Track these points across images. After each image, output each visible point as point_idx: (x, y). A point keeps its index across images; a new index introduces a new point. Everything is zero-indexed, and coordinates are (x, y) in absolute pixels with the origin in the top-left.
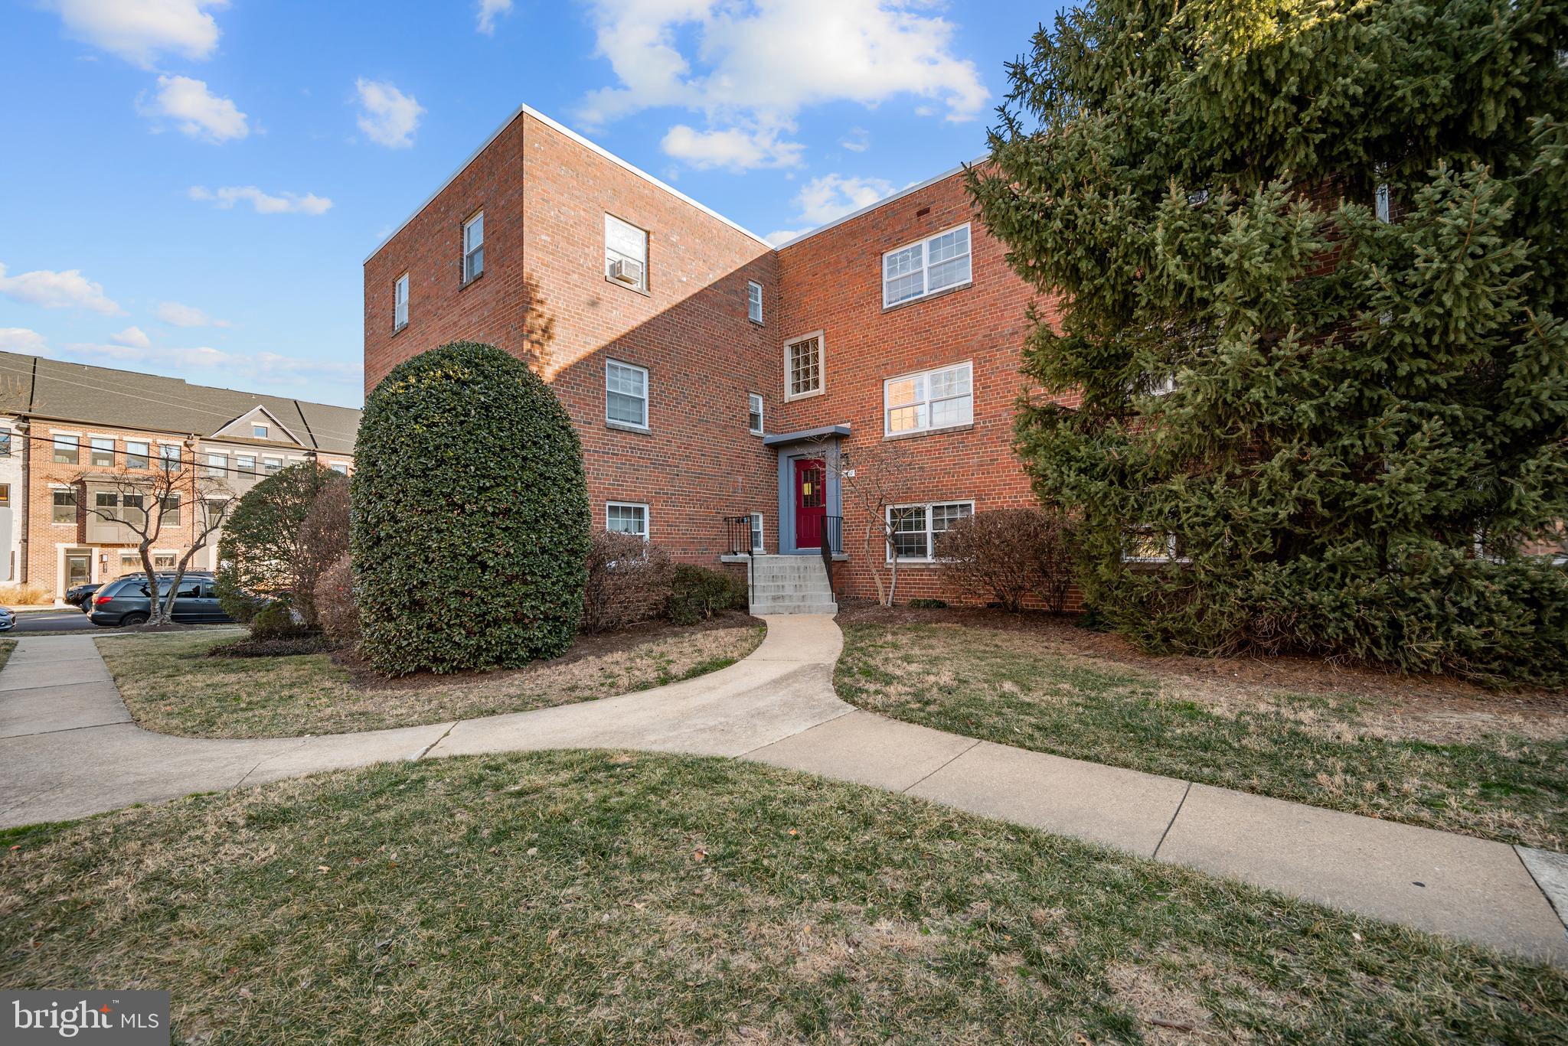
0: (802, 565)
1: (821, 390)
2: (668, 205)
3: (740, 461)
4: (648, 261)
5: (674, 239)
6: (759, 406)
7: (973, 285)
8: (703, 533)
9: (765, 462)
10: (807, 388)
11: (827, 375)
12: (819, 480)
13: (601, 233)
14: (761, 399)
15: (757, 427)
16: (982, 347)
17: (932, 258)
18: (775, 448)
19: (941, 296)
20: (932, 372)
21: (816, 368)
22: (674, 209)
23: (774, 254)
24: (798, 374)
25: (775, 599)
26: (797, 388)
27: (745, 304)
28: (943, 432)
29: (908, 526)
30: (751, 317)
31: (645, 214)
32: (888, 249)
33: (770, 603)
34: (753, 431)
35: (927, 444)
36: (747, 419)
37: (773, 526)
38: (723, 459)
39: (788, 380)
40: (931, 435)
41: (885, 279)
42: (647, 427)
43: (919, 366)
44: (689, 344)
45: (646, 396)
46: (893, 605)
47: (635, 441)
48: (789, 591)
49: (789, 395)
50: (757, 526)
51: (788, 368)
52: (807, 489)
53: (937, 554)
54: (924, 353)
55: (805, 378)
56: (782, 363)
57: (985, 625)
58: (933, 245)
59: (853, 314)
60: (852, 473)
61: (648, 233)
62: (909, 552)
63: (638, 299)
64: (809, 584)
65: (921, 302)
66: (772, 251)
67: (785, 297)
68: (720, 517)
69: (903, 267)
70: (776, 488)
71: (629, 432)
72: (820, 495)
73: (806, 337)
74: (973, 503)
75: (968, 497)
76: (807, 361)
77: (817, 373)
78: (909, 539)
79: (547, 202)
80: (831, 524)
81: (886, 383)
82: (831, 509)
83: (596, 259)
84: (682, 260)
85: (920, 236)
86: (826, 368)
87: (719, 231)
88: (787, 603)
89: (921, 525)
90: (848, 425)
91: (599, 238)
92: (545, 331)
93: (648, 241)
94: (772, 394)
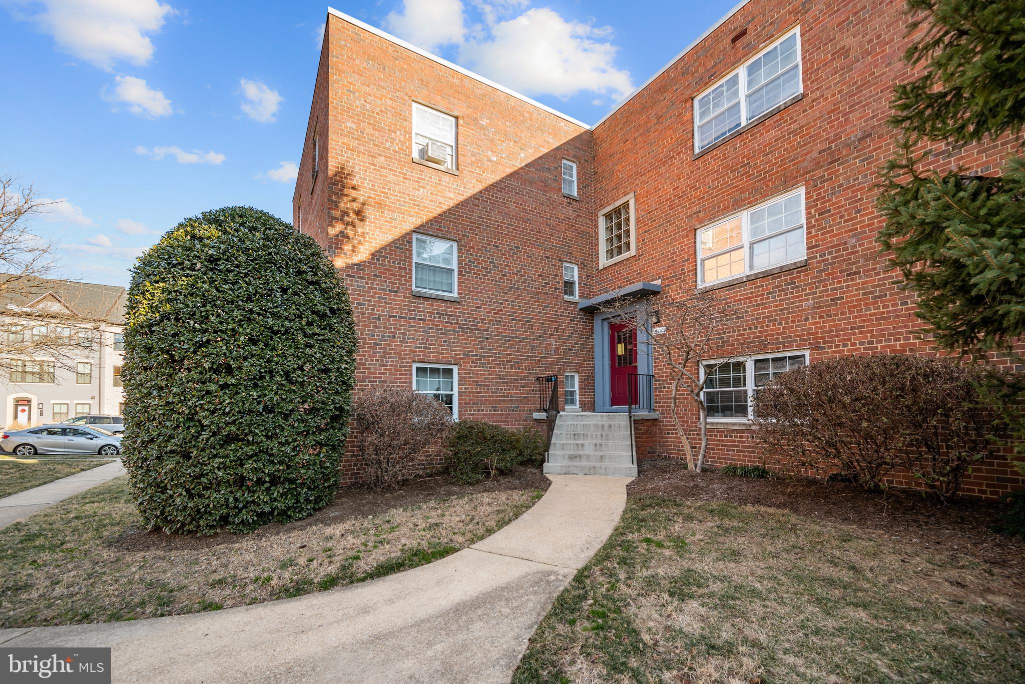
0: (606, 423)
1: (633, 252)
2: (478, 92)
3: (553, 325)
4: (457, 144)
5: (484, 122)
6: (574, 273)
7: (804, 96)
8: (514, 392)
9: (580, 326)
10: (620, 253)
11: (637, 236)
12: (631, 339)
13: (408, 119)
14: (576, 268)
15: (572, 293)
16: (818, 164)
17: (750, 83)
18: (590, 312)
19: (762, 121)
20: (752, 210)
21: (628, 231)
22: (484, 95)
23: (591, 133)
24: (612, 239)
25: (572, 458)
26: (610, 253)
27: (558, 179)
28: (766, 275)
29: (725, 382)
30: (565, 191)
31: (455, 101)
32: (699, 91)
33: (566, 462)
34: (567, 297)
35: (747, 290)
36: (562, 286)
37: (588, 384)
38: (536, 324)
39: (603, 247)
40: (751, 279)
41: (697, 123)
42: (456, 295)
43: (736, 205)
44: (499, 218)
45: (455, 266)
46: (704, 470)
47: (442, 307)
48: (588, 450)
49: (603, 261)
50: (573, 385)
51: (602, 235)
52: (620, 349)
53: (758, 413)
54: (742, 191)
55: (618, 243)
56: (597, 233)
57: (829, 513)
58: (751, 70)
59: (663, 169)
60: (661, 330)
61: (457, 118)
62: (726, 410)
63: (446, 178)
64: (611, 443)
65: (739, 134)
66: (587, 131)
67: (599, 170)
68: (531, 377)
69: (716, 105)
70: (592, 349)
71: (436, 299)
72: (632, 355)
73: (618, 203)
74: (807, 353)
75: (800, 347)
76: (619, 226)
77: (628, 236)
78: (726, 396)
79: (354, 93)
80: (642, 382)
81: (698, 232)
82: (642, 367)
83: (403, 143)
84: (492, 141)
85: (735, 64)
86: (637, 229)
87: (531, 114)
88: (584, 463)
89: (740, 381)
90: (658, 282)
91: (405, 124)
92: (358, 213)
93: (457, 125)
94: (587, 263)
